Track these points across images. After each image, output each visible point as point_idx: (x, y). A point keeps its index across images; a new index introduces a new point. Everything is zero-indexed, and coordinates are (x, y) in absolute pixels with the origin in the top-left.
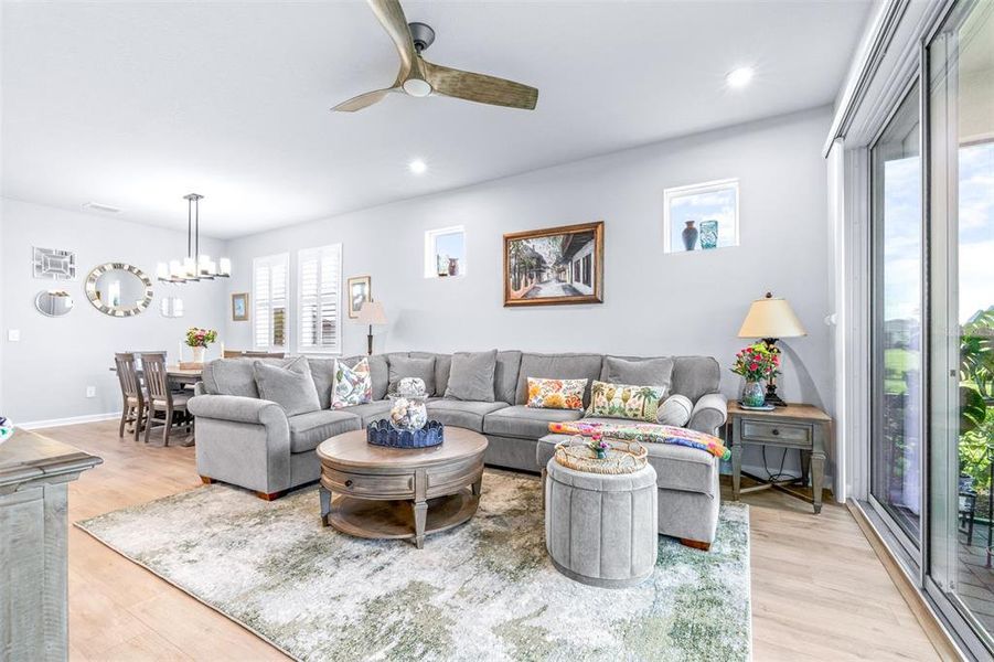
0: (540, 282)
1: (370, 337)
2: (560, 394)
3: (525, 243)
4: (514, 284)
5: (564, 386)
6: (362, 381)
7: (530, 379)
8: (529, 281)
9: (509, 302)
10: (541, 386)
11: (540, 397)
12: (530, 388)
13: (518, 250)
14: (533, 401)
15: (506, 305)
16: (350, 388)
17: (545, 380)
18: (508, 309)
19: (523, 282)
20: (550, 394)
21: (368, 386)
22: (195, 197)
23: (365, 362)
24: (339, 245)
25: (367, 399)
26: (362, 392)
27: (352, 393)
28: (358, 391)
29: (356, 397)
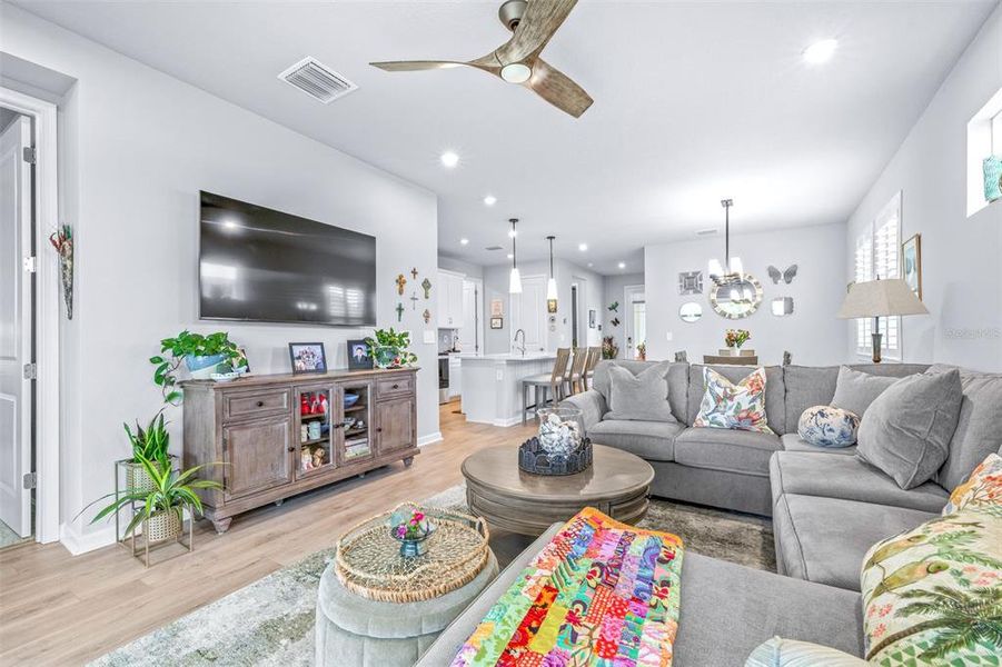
1: (878, 338)
21: (745, 406)
22: (727, 204)
23: (758, 374)
24: (898, 195)
25: (745, 424)
26: (731, 413)
27: (713, 411)
28: (722, 409)
29: (721, 418)
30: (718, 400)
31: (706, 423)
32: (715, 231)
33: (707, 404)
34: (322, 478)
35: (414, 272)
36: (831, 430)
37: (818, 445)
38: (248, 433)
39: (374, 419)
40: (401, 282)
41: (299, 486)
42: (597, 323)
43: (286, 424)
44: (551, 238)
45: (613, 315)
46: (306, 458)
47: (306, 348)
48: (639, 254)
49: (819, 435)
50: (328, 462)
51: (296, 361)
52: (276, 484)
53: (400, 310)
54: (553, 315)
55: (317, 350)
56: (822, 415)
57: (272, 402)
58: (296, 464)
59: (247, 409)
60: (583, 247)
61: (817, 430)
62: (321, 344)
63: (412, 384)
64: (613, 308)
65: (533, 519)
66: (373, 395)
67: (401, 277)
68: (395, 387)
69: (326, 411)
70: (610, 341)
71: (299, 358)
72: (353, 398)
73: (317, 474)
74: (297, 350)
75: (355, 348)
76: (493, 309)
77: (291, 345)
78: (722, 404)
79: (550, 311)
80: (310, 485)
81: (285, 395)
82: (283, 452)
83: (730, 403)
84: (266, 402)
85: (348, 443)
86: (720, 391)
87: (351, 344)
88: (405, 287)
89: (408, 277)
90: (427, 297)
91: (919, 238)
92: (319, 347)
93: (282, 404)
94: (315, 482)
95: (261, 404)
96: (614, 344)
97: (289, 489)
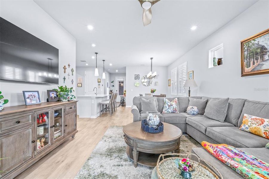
0: (263, 61)
1: (189, 91)
2: (261, 127)
3: (252, 42)
4: (247, 64)
5: (265, 123)
6: (172, 105)
7: (245, 115)
8: (256, 61)
9: (244, 74)
10: (250, 120)
11: (247, 126)
12: (244, 120)
13: (249, 47)
14: (243, 127)
15: (242, 76)
16: (168, 107)
17: (254, 117)
18: (244, 78)
19: (251, 63)
20: (254, 126)
21: (175, 107)
22: (152, 59)
23: (176, 99)
24: (186, 62)
25: (174, 111)
26: (172, 109)
27: (168, 109)
28: (170, 108)
29: (170, 111)
30: (169, 106)
31: (166, 112)
32: (144, 65)
33: (166, 107)
34: (46, 151)
35: (69, 65)
36: (195, 111)
37: (192, 115)
38: (11, 138)
39: (64, 122)
40: (65, 68)
41: (37, 158)
42: (109, 86)
43: (30, 130)
44: (104, 61)
45: (112, 84)
46: (38, 143)
47: (31, 93)
48: (125, 68)
49: (193, 113)
50: (48, 143)
51: (27, 100)
52: (25, 160)
53: (64, 79)
54: (99, 83)
55: (36, 94)
56: (193, 108)
57: (24, 120)
58: (35, 148)
59: (11, 126)
60: (111, 65)
61: (192, 111)
62: (38, 92)
63: (75, 107)
64: (112, 82)
65: (163, 148)
66: (64, 112)
67: (65, 66)
68: (71, 108)
69: (47, 121)
70: (112, 91)
71: (28, 98)
72: (57, 114)
73: (44, 150)
74: (27, 94)
75: (51, 93)
76: (78, 81)
77: (24, 92)
78: (170, 107)
79: (98, 82)
80: (42, 156)
81: (30, 116)
82: (29, 144)
83: (172, 107)
84: (20, 121)
85: (55, 133)
86: (169, 104)
87: (49, 92)
88: (66, 70)
89: (67, 67)
90: (72, 75)
91: (193, 71)
92: (37, 93)
93: (29, 121)
94: (43, 154)
95: (19, 122)
96: (112, 92)
97: (33, 160)
